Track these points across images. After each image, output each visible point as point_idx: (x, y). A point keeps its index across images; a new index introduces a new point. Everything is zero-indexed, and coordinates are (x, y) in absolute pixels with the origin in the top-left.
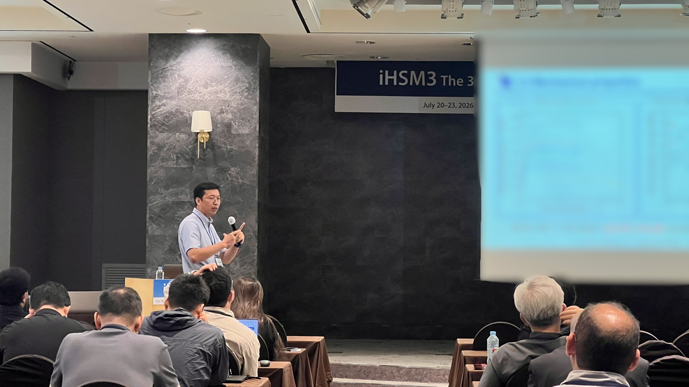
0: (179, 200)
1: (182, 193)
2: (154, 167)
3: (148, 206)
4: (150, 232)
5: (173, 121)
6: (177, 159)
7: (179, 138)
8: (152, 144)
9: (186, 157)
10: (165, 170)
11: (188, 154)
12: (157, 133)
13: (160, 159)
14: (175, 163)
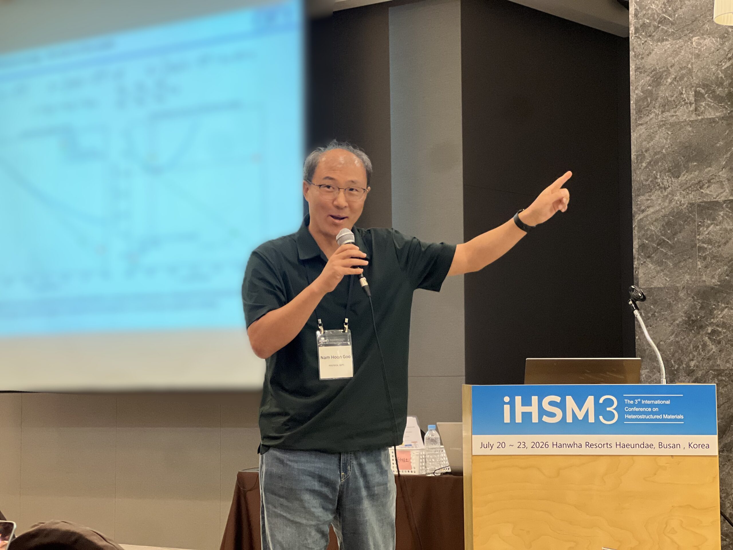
0: (705, 200)
1: (709, 181)
2: (645, 127)
3: (636, 220)
4: (641, 282)
5: (684, 9)
6: (695, 100)
7: (699, 47)
8: (641, 73)
9: (718, 93)
10: (668, 129)
11: (720, 84)
12: (651, 43)
13: (657, 105)
14: (692, 111)
